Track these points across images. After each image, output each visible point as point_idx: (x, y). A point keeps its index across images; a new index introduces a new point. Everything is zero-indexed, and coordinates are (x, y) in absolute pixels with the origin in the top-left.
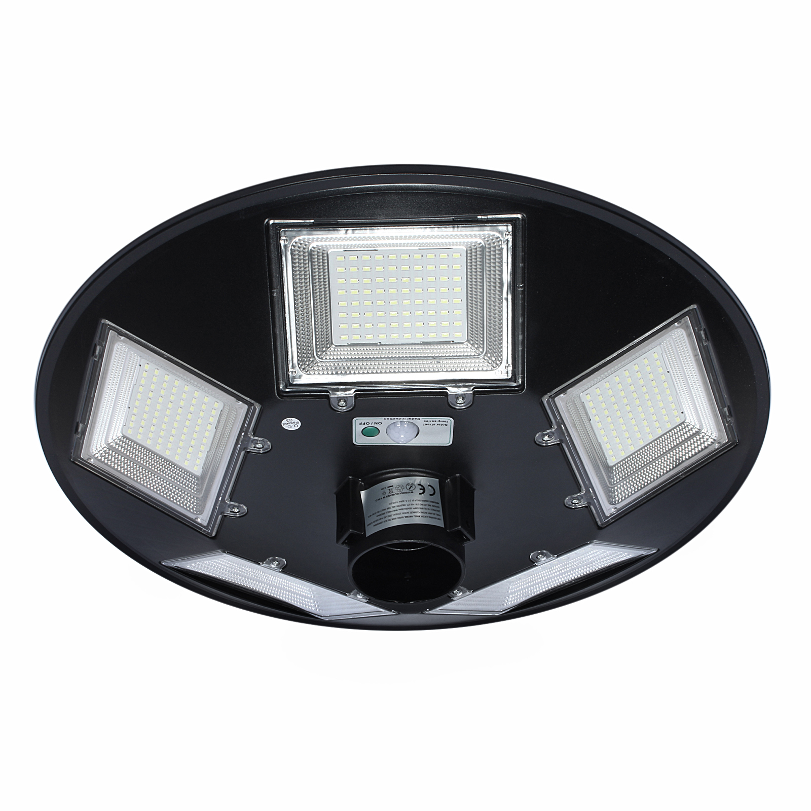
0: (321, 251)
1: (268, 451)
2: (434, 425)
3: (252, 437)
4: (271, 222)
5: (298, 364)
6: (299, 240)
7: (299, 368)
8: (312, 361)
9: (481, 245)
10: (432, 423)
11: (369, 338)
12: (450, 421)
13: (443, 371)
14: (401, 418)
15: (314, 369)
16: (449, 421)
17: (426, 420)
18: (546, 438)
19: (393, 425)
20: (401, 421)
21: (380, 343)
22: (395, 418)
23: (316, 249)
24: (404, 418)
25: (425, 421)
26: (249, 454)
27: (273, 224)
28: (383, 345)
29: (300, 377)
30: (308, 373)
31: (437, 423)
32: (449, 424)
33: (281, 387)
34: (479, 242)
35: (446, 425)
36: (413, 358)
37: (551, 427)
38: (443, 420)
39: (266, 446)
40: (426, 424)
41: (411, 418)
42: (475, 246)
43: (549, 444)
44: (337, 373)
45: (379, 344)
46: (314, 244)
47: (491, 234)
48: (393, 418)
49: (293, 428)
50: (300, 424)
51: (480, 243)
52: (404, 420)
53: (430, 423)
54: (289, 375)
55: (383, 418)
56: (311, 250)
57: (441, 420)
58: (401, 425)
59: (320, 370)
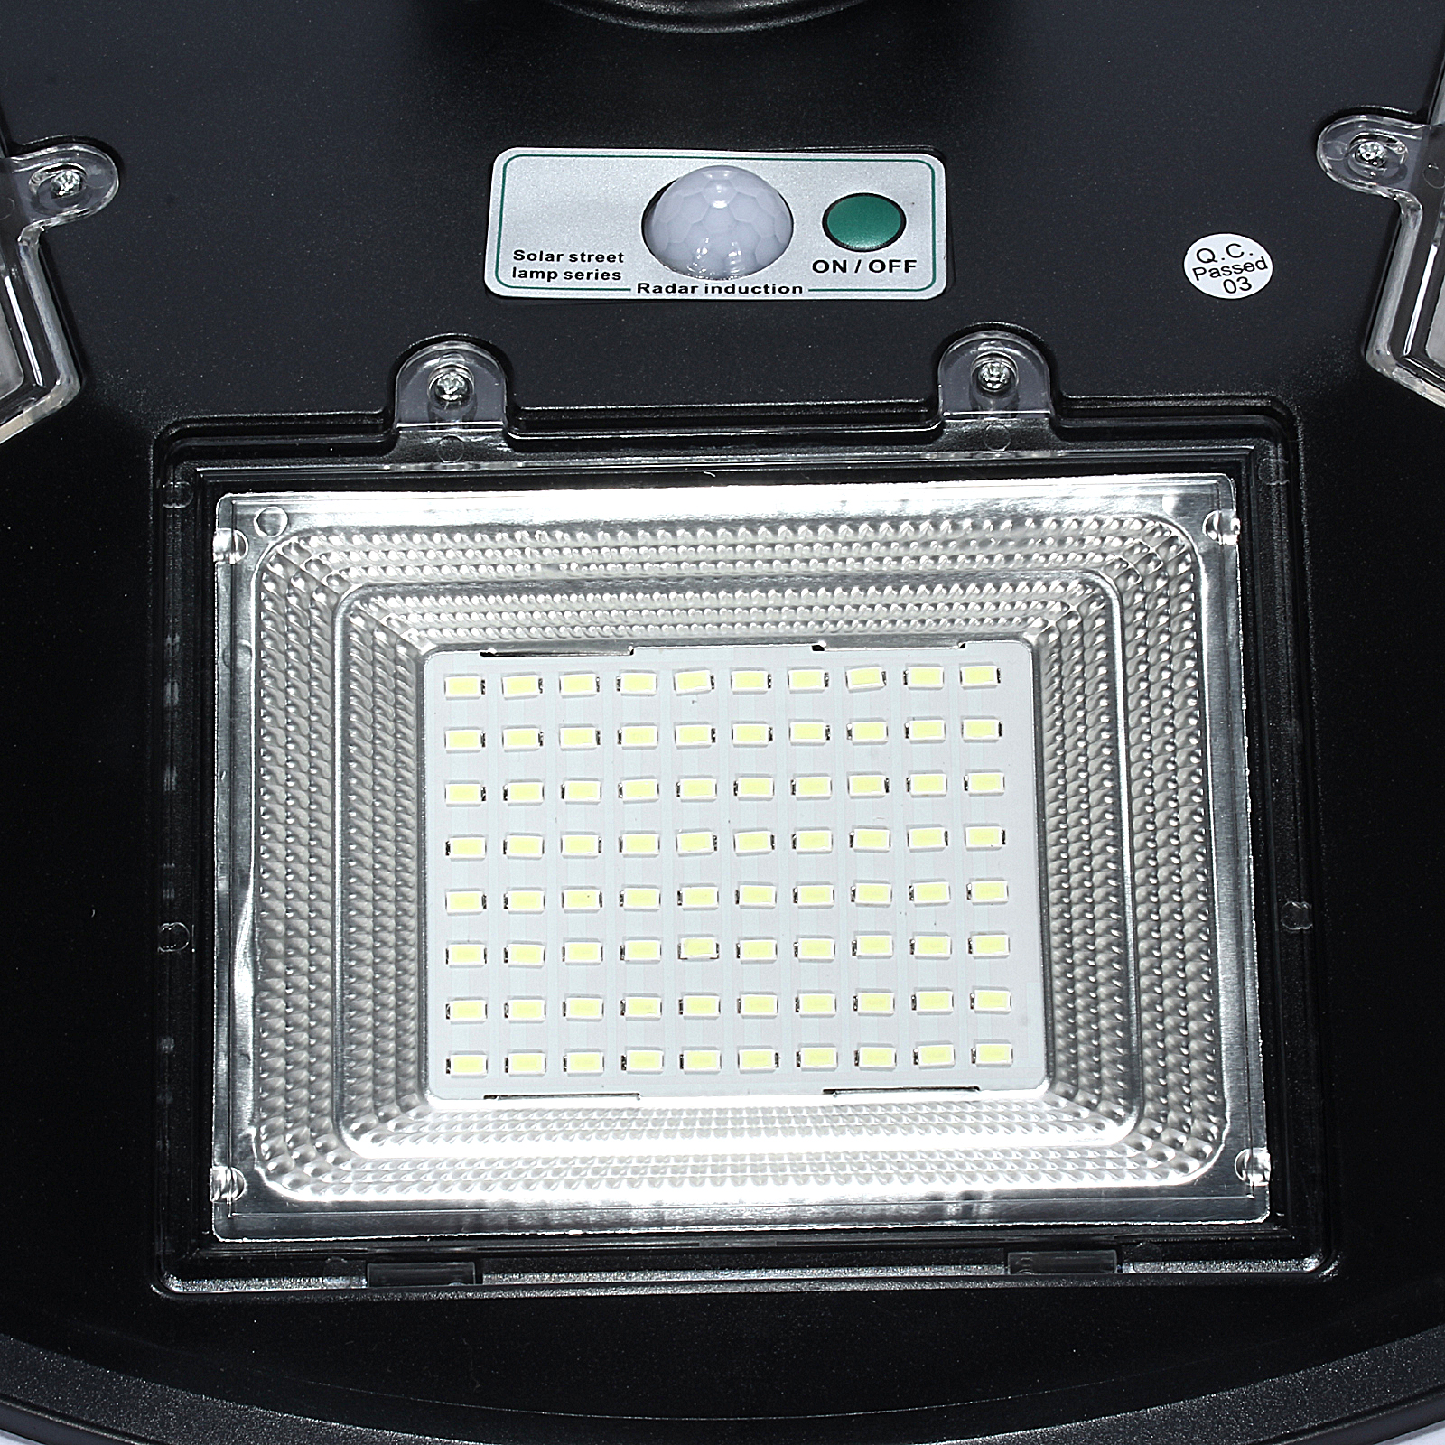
0: (1080, 1098)
1: (1331, 120)
2: (573, 258)
3: (1402, 194)
4: (1311, 1264)
5: (1194, 569)
6: (1184, 1168)
7: (1191, 551)
8: (1128, 573)
9: (355, 1126)
10: (584, 267)
11: (864, 668)
12: (502, 279)
13: (532, 530)
14: (724, 296)
15: (1124, 539)
16: (506, 276)
17: (611, 283)
18: (68, 181)
19: (760, 262)
20: (725, 277)
21: (817, 648)
22: (750, 296)
23: (1102, 1108)
24: (710, 296)
25: (617, 277)
26: (1418, 107)
27: (1300, 1256)
28: (807, 640)
29: (1187, 506)
30: (1150, 524)
31: (560, 267)
32: (508, 260)
33: (1274, 456)
34: (367, 1137)
35: (519, 255)
36: (665, 585)
37: (44, 238)
38: (534, 282)
39: (1342, 146)
40: (611, 258)
41: (677, 296)
42: (387, 1118)
43: (53, 150)
44: (1018, 520)
45: (822, 643)
46: (1114, 1133)
47: (307, 1188)
48: (762, 296)
49: (1217, 243)
50: (1190, 262)
51: (356, 1134)
52: (712, 283)
53: (593, 266)
54: (1238, 515)
55: (806, 296)
56: (1129, 1110)
57: (543, 282)
58: (725, 260)
59: (1096, 535)
